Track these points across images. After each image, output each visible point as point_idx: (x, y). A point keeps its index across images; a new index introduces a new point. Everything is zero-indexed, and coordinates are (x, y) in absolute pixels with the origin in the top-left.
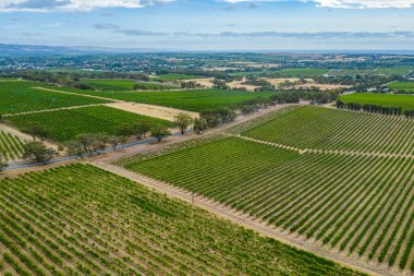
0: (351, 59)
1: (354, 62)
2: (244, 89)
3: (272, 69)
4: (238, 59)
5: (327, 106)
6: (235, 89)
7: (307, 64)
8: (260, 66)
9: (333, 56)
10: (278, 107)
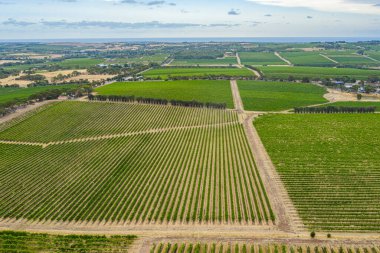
0: (128, 48)
1: (128, 51)
2: (17, 86)
3: (55, 60)
4: (20, 51)
5: (81, 99)
6: (7, 86)
7: (89, 53)
8: (43, 57)
9: (113, 45)
10: (37, 105)
